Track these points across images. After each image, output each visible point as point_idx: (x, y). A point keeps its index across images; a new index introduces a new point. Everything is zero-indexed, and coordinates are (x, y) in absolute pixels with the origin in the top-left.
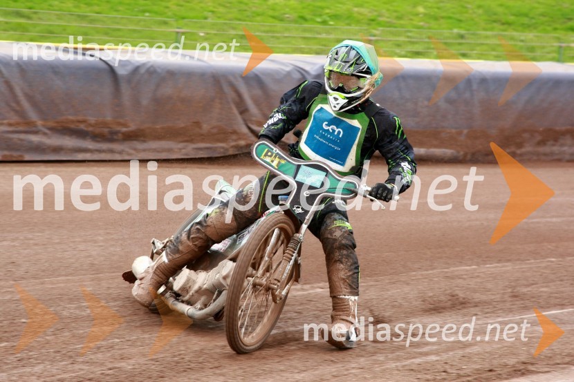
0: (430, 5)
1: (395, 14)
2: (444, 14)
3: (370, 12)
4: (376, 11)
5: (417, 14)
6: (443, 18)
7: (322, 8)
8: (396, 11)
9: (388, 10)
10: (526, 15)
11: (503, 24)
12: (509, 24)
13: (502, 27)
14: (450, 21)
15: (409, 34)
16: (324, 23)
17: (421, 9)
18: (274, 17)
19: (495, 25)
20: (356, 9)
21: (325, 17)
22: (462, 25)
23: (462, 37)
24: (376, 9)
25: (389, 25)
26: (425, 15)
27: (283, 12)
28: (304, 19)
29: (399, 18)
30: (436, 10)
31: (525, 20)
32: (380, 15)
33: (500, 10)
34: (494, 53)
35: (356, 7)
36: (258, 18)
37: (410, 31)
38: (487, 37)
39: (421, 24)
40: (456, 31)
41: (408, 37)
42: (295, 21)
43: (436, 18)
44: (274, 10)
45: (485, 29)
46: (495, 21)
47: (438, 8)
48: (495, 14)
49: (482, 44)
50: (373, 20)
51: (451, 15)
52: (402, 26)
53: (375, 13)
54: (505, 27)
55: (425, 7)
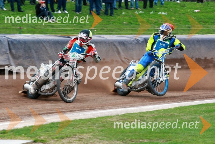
0: (176, 16)
2: (182, 20)
3: (154, 20)
4: (156, 19)
5: (172, 20)
9: (161, 19)
10: (212, 19)
11: (204, 22)
12: (206, 22)
13: (203, 23)
14: (184, 22)
17: (173, 18)
19: (201, 23)
24: (156, 18)
26: (175, 20)
30: (179, 18)
31: (212, 21)
32: (158, 21)
33: (202, 17)
44: (119, 20)
46: (201, 21)
47: (180, 18)
48: (201, 19)
50: (156, 23)
51: (185, 20)
53: (157, 20)
54: (205, 23)
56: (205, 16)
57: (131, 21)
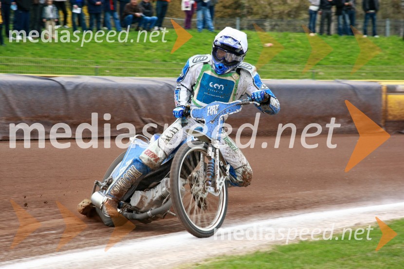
56: (281, 53)
57: (166, 58)
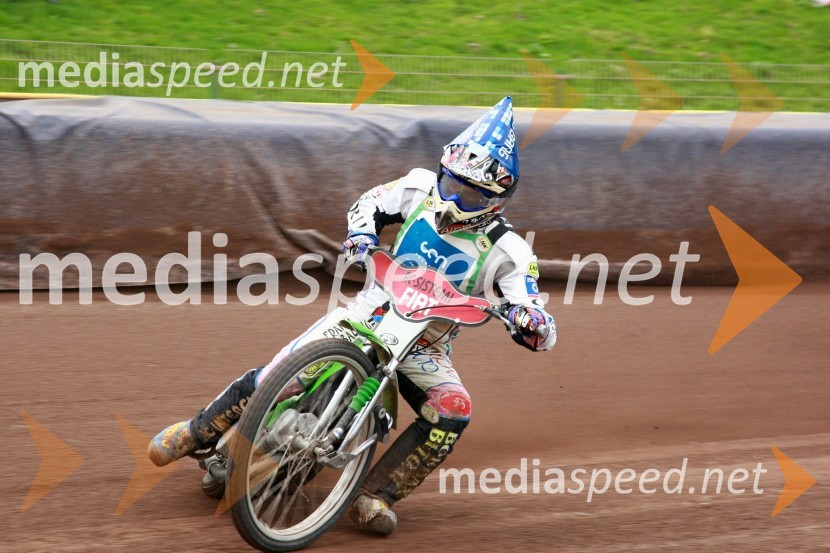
1: (662, 39)
6: (742, 44)
7: (537, 31)
8: (663, 35)
15: (675, 71)
16: (534, 54)
18: (449, 47)
20: (596, 32)
21: (536, 46)
22: (773, 55)
23: (764, 74)
25: (646, 56)
27: (469, 38)
28: (500, 49)
29: (667, 45)
34: (814, 100)
35: (596, 28)
36: (424, 49)
37: (676, 66)
38: (810, 74)
39: (700, 54)
40: (757, 64)
41: (672, 75)
42: (485, 53)
43: (729, 45)
45: (811, 61)
49: (796, 85)
52: (666, 57)
55: (717, 28)
